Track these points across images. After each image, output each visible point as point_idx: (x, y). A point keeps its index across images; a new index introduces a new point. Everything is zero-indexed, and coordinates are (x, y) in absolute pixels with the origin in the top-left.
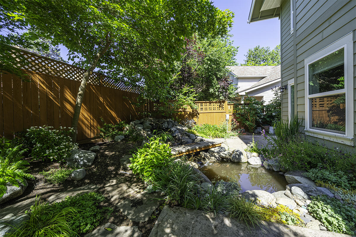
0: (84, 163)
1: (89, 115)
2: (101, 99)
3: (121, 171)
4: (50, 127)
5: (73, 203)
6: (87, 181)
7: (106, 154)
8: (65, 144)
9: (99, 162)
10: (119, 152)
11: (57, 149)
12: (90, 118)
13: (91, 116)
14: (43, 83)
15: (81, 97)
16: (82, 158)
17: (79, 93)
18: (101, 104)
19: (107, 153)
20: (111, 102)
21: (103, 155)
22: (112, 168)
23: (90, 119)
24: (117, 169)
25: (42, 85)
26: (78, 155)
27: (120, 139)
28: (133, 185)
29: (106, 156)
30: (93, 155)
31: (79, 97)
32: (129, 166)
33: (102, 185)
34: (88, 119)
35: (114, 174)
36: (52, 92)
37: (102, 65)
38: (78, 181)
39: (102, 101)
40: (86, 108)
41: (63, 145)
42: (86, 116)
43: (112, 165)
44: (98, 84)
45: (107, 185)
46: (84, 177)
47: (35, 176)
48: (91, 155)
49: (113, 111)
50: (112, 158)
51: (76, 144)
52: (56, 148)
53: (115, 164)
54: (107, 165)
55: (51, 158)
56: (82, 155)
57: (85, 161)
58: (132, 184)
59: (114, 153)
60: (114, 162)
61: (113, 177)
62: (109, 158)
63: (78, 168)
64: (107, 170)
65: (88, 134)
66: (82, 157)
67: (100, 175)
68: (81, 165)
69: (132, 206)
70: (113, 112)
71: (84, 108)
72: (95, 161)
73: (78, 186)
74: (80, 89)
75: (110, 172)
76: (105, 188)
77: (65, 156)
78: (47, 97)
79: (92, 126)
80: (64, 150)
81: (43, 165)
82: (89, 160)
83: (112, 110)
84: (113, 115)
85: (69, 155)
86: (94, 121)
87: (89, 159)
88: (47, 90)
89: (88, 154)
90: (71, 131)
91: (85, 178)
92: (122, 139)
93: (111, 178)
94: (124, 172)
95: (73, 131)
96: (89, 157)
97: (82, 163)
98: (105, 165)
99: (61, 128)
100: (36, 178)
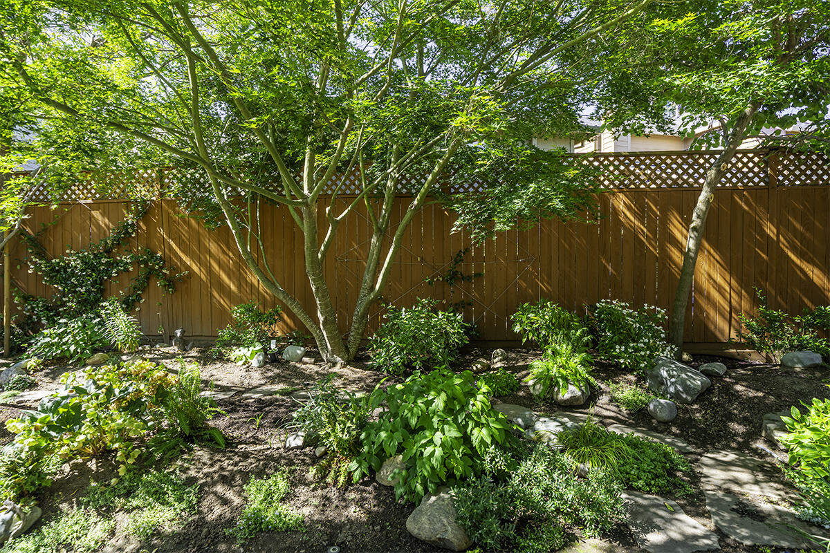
0: (677, 391)
1: (728, 279)
2: (770, 230)
3: (760, 445)
4: (623, 304)
5: (633, 444)
6: (674, 429)
7: (738, 392)
8: (646, 340)
9: (711, 403)
10: (778, 397)
11: (633, 348)
12: (731, 288)
13: (733, 282)
14: (629, 208)
15: (696, 233)
16: (673, 380)
17: (692, 226)
18: (769, 245)
19: (739, 388)
20: (807, 235)
21: (727, 390)
22: (740, 428)
23: (728, 289)
24: (753, 435)
25: (628, 214)
26: (667, 371)
27: (800, 362)
28: (772, 484)
29: (737, 395)
30: (698, 382)
31: (692, 236)
32: (780, 436)
33: (699, 450)
34: (725, 290)
35: (738, 443)
36: (644, 226)
37: (781, 114)
38: (659, 422)
39: (772, 235)
40: (718, 258)
41: (644, 343)
42: (719, 280)
43: (745, 421)
44: (762, 184)
45: (709, 455)
46: (670, 419)
47: (600, 384)
48: (694, 380)
49: (814, 264)
50: (749, 406)
51: (673, 346)
52: (631, 345)
53: (751, 422)
54: (730, 417)
55: (622, 361)
56: (675, 373)
57: (680, 388)
58: (771, 481)
59: (761, 394)
60: (752, 416)
61: (733, 449)
62: (740, 403)
63: (663, 396)
64: (726, 427)
65: (722, 332)
66: (673, 376)
67: (705, 430)
68: (671, 393)
69: (733, 510)
70: (816, 271)
71: (714, 258)
72: (702, 396)
73: (656, 430)
74: (694, 215)
75: (732, 436)
76: (702, 456)
77: (642, 365)
78: (636, 237)
79: (735, 309)
80: (643, 353)
81: (612, 371)
82: (687, 389)
83: (810, 261)
84: (816, 280)
85: (652, 367)
86: (740, 295)
87: (687, 386)
88: (636, 223)
89: (687, 375)
90: (660, 316)
91: (674, 422)
92: (808, 363)
93: (727, 447)
94: (768, 450)
95: (663, 316)
96: (688, 383)
97: (672, 389)
98: (724, 415)
99: (646, 308)
100: (600, 388)
